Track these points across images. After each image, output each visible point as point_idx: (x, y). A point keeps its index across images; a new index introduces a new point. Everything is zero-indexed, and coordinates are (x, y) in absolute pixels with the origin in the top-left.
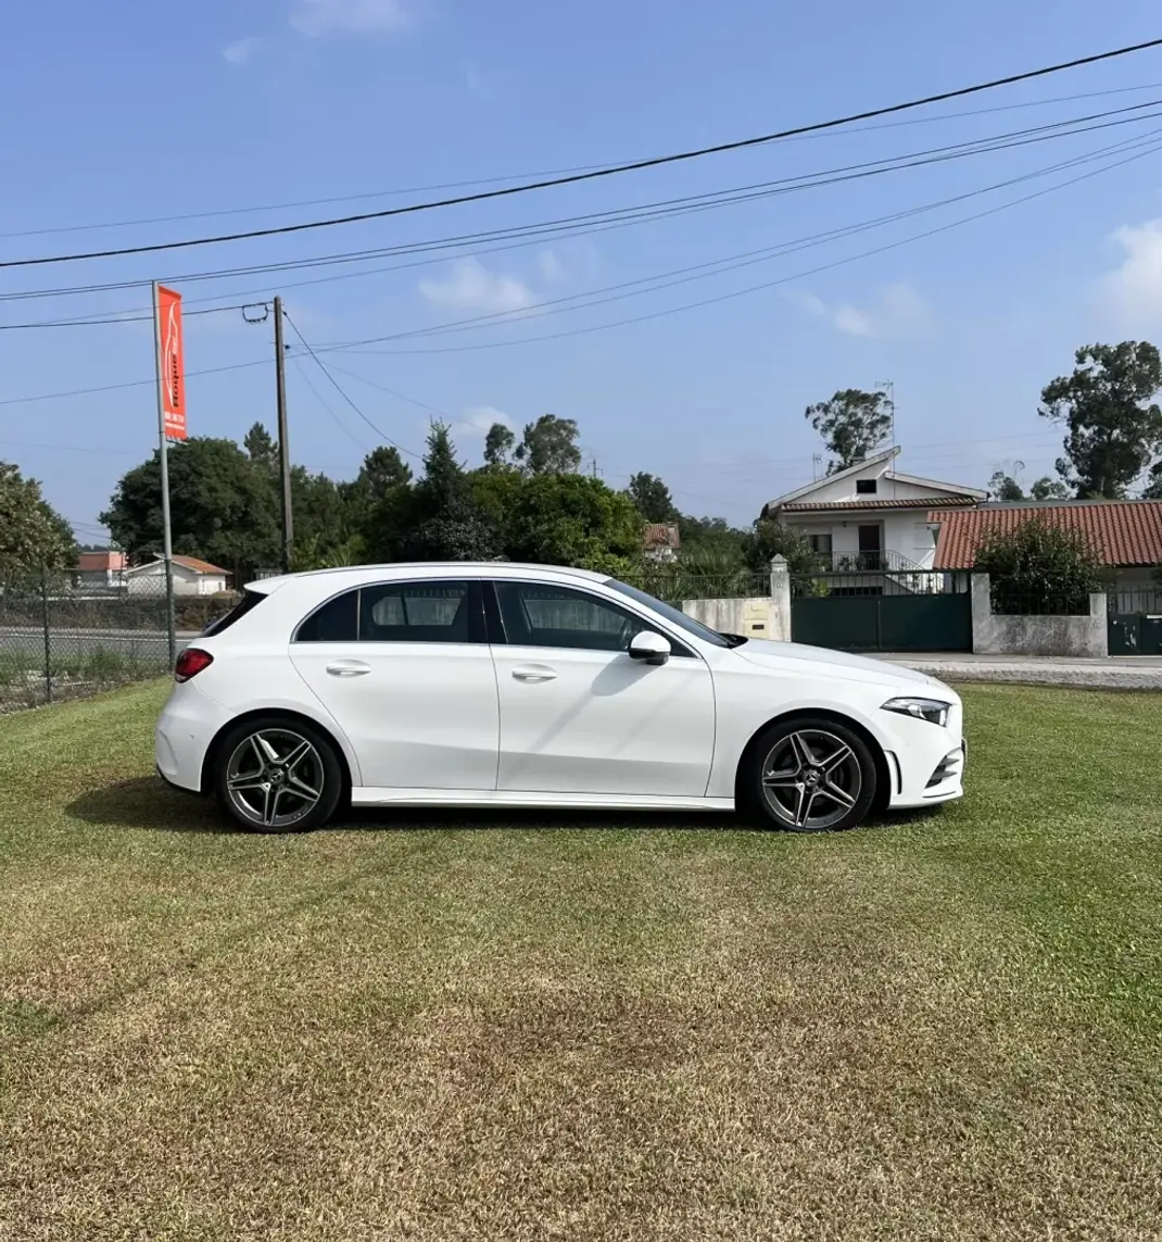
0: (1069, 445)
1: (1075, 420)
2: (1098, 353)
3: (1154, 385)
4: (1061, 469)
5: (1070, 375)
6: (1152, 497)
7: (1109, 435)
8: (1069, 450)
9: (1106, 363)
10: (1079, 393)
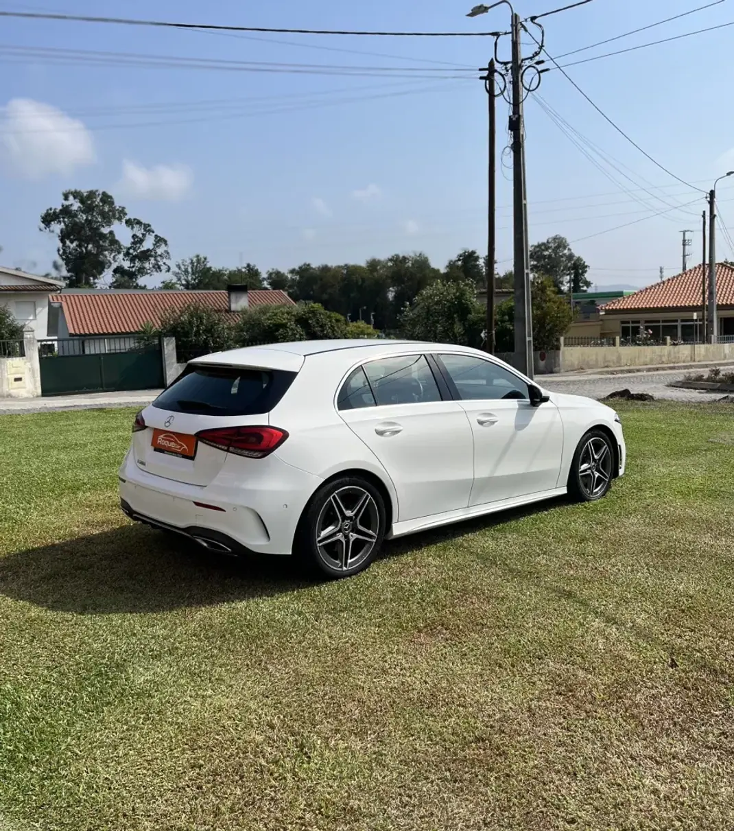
0: (61, 252)
1: (64, 237)
2: (76, 195)
3: (112, 220)
4: (56, 267)
5: (59, 208)
6: (115, 287)
7: (86, 248)
8: (61, 256)
9: (82, 202)
10: (66, 220)
